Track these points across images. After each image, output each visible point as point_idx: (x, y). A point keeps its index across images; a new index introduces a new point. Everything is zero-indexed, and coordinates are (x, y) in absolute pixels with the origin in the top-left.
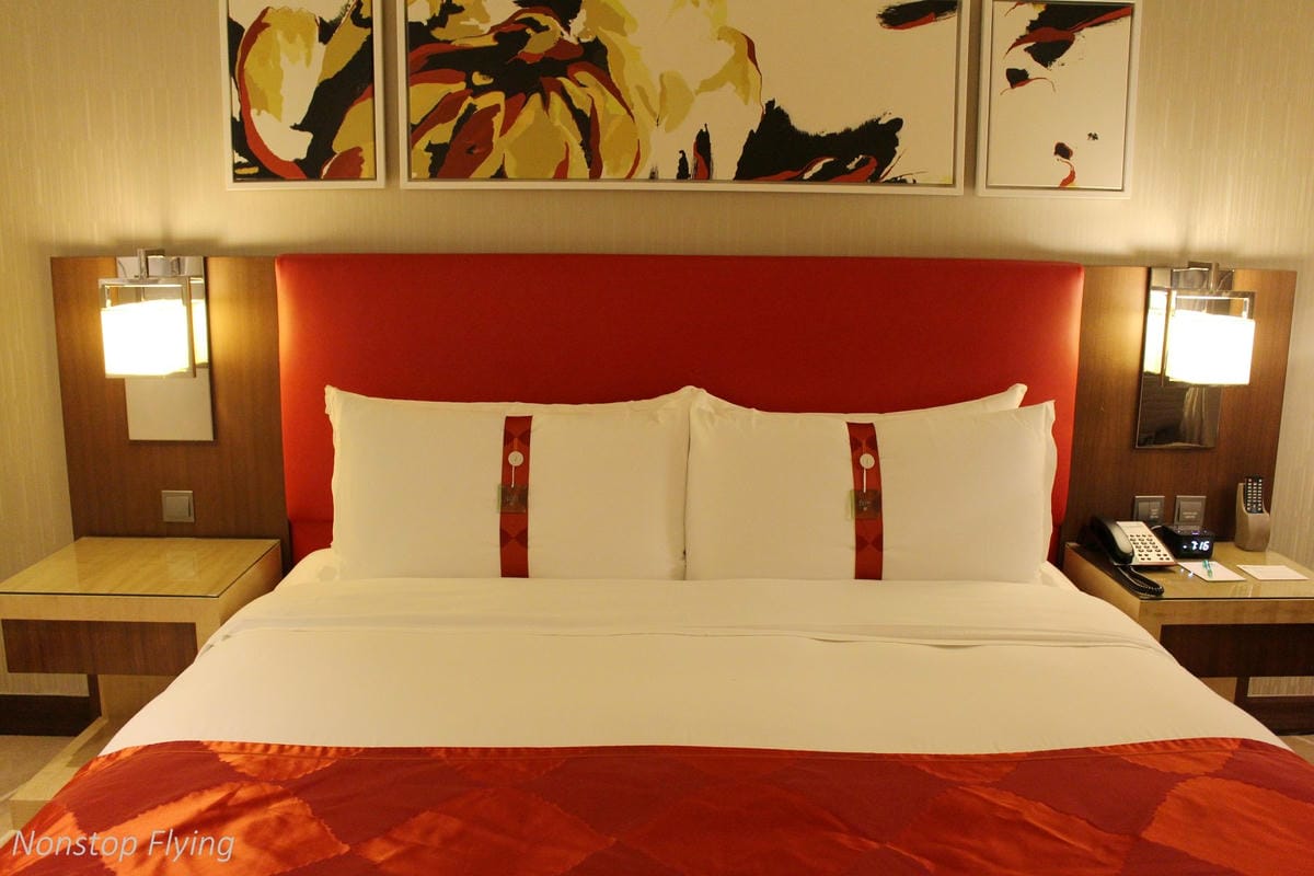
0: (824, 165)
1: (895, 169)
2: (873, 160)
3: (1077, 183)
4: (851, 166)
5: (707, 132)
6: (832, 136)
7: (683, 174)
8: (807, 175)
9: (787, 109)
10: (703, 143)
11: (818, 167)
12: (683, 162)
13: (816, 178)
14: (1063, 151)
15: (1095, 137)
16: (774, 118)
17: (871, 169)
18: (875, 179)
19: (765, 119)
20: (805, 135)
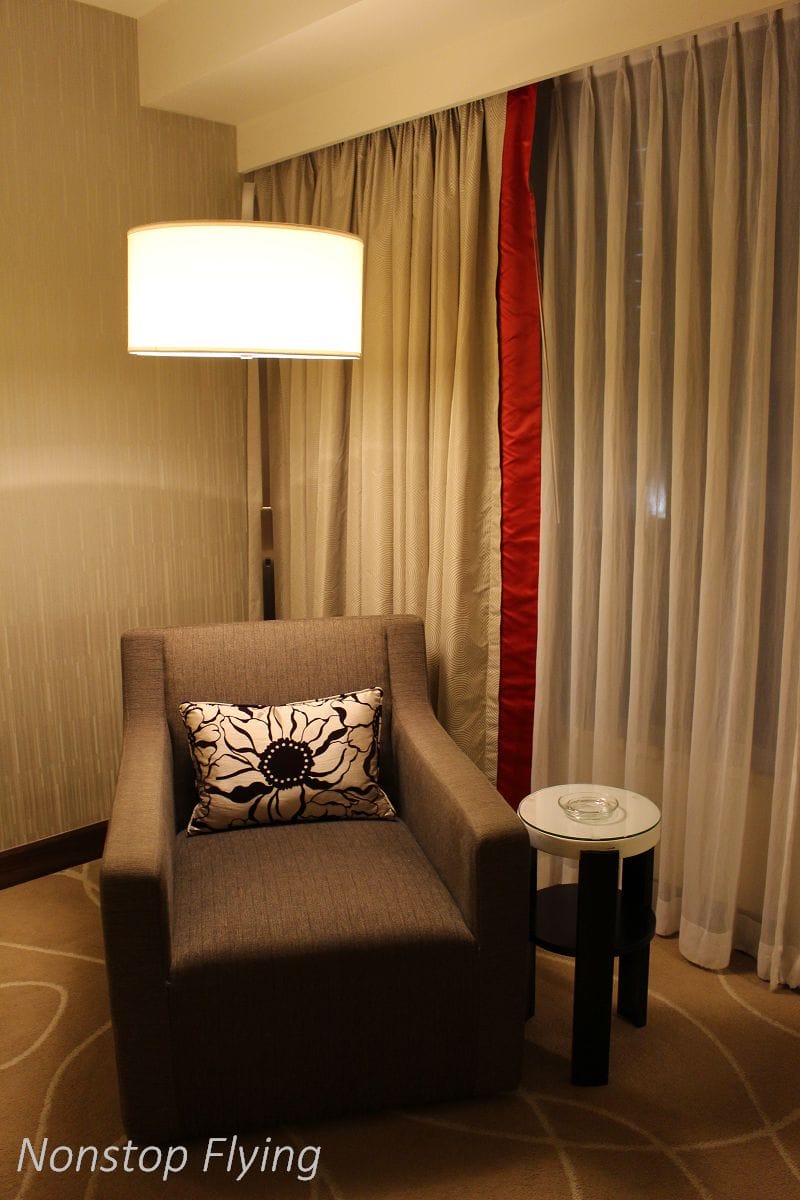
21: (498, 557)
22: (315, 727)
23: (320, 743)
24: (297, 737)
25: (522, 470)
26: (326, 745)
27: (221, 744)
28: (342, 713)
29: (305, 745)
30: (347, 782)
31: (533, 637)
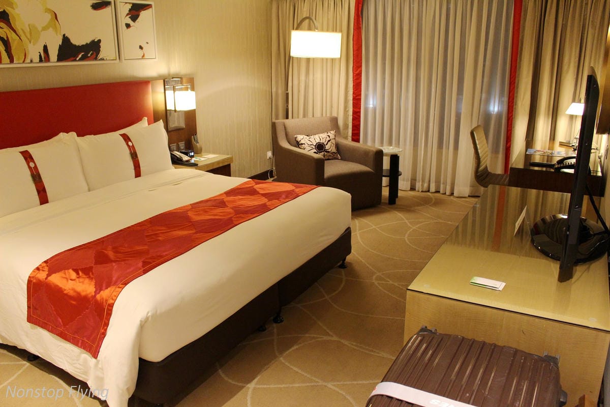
0: (82, 55)
1: (101, 56)
2: (95, 52)
3: (146, 57)
4: (89, 55)
5: (46, 46)
6: (83, 45)
7: (41, 60)
8: (78, 59)
9: (70, 37)
10: (45, 48)
11: (80, 56)
12: (40, 56)
13: (81, 59)
14: (141, 48)
15: (148, 43)
16: (66, 40)
17: (94, 56)
18: (96, 59)
19: (63, 40)
20: (75, 46)
21: (352, 102)
22: (324, 139)
23: (326, 143)
24: (321, 142)
25: (358, 81)
26: (327, 143)
27: (306, 144)
28: (329, 136)
29: (323, 143)
30: (333, 151)
31: (360, 121)
